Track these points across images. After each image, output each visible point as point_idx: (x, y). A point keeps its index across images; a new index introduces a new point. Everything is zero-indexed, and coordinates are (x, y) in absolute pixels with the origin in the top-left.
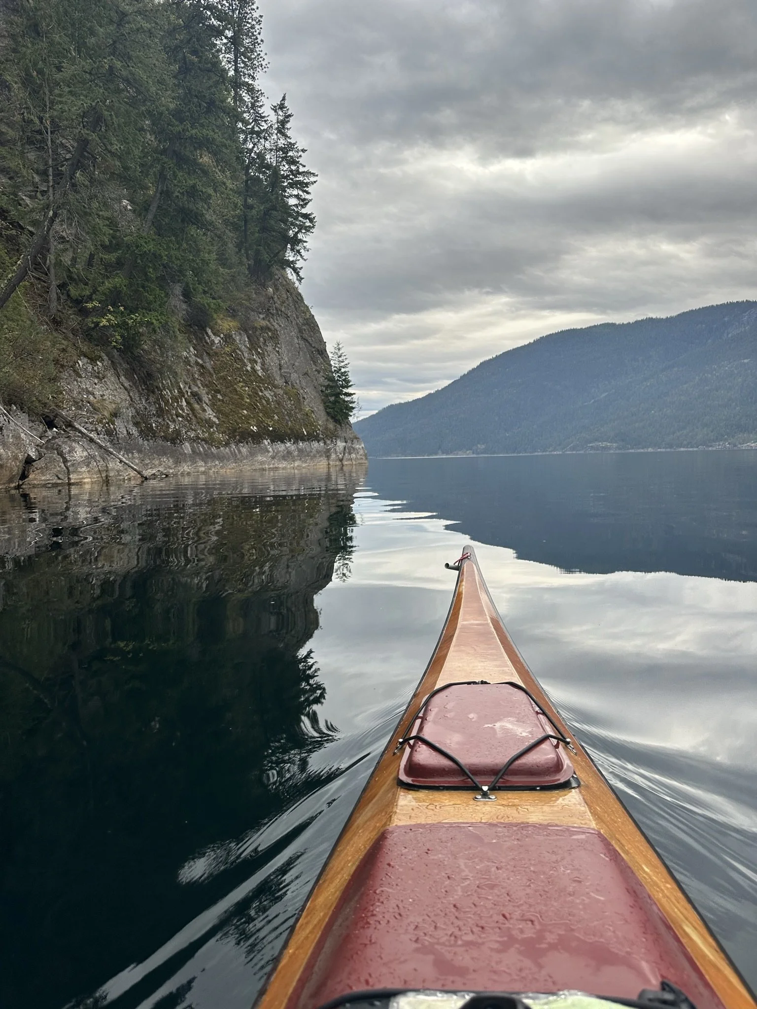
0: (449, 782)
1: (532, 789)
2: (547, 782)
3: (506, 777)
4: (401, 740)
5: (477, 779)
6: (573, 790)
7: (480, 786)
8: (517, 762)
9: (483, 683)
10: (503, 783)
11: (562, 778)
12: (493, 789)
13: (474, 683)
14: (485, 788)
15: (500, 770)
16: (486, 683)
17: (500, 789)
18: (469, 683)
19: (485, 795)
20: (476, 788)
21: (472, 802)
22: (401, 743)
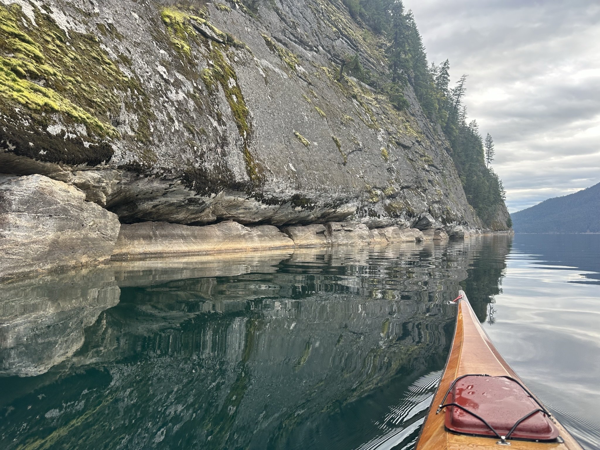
0: (478, 432)
1: (534, 441)
2: (544, 437)
3: (515, 432)
4: (441, 406)
5: (498, 432)
6: (561, 444)
7: (499, 436)
8: (522, 424)
9: (486, 375)
10: (513, 435)
11: (552, 436)
12: (507, 438)
13: (481, 375)
14: (503, 438)
15: (512, 428)
16: (488, 376)
17: (512, 439)
18: (478, 375)
19: (503, 441)
20: (497, 437)
21: (495, 445)
22: (440, 408)
